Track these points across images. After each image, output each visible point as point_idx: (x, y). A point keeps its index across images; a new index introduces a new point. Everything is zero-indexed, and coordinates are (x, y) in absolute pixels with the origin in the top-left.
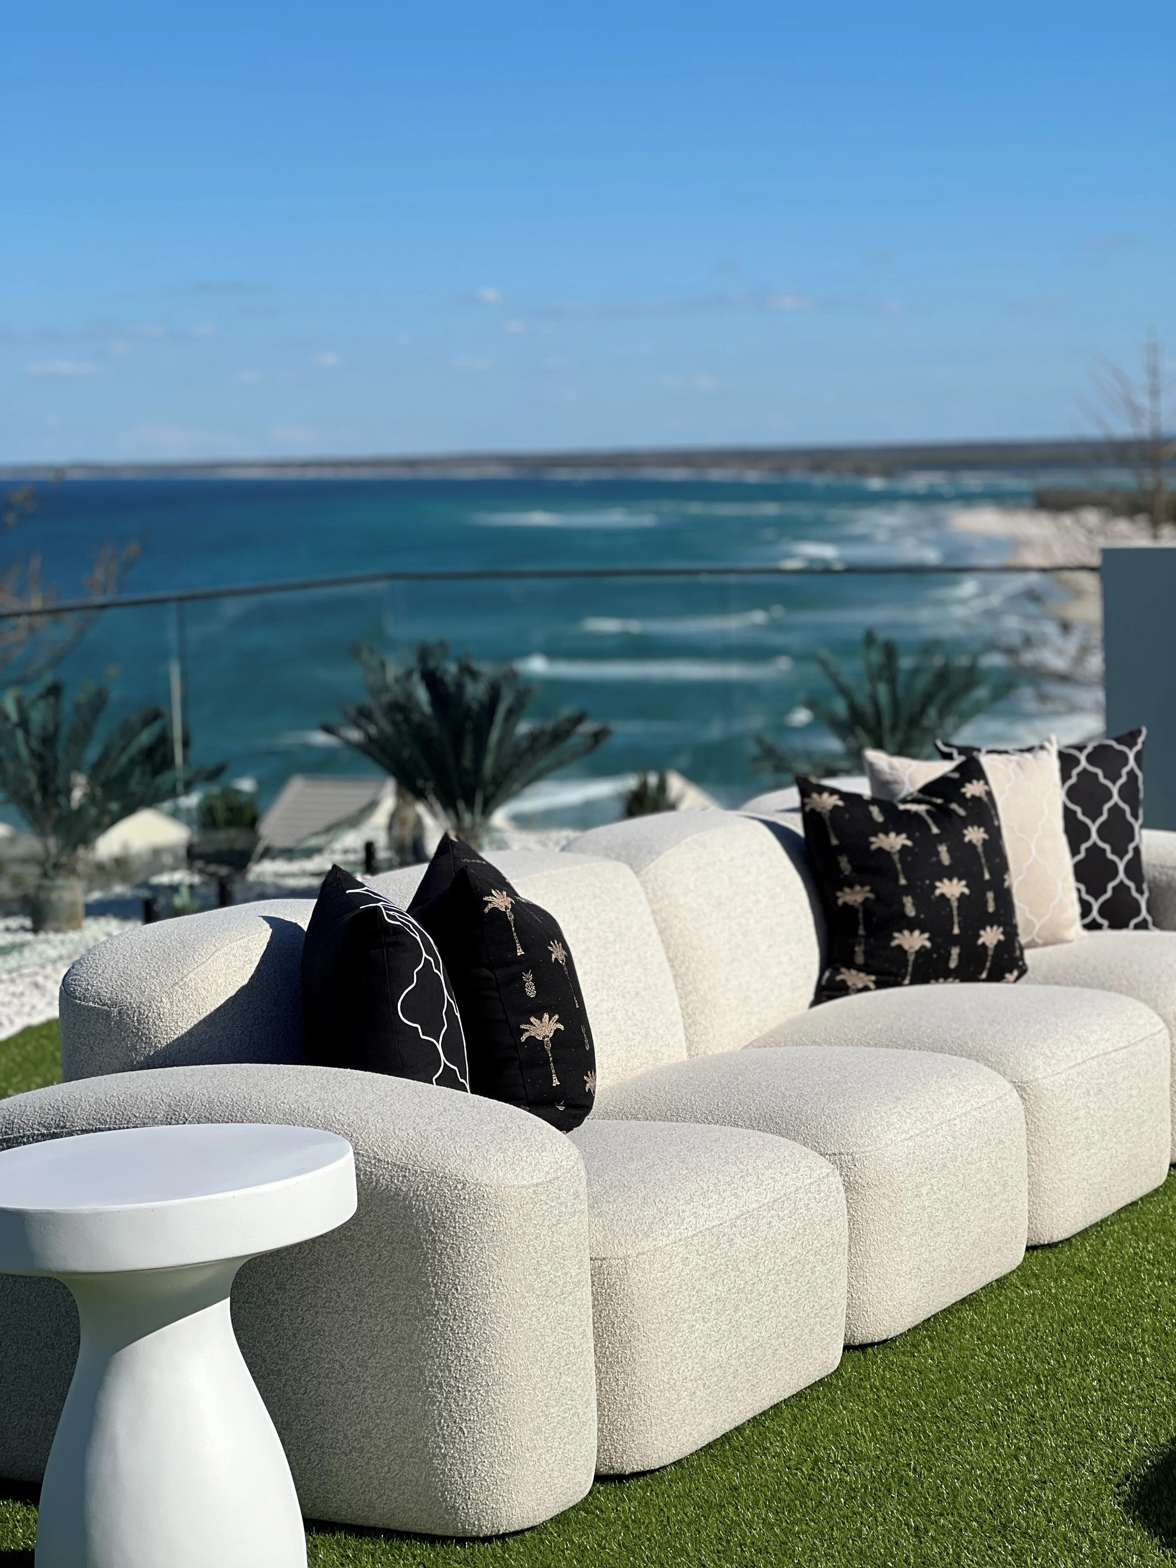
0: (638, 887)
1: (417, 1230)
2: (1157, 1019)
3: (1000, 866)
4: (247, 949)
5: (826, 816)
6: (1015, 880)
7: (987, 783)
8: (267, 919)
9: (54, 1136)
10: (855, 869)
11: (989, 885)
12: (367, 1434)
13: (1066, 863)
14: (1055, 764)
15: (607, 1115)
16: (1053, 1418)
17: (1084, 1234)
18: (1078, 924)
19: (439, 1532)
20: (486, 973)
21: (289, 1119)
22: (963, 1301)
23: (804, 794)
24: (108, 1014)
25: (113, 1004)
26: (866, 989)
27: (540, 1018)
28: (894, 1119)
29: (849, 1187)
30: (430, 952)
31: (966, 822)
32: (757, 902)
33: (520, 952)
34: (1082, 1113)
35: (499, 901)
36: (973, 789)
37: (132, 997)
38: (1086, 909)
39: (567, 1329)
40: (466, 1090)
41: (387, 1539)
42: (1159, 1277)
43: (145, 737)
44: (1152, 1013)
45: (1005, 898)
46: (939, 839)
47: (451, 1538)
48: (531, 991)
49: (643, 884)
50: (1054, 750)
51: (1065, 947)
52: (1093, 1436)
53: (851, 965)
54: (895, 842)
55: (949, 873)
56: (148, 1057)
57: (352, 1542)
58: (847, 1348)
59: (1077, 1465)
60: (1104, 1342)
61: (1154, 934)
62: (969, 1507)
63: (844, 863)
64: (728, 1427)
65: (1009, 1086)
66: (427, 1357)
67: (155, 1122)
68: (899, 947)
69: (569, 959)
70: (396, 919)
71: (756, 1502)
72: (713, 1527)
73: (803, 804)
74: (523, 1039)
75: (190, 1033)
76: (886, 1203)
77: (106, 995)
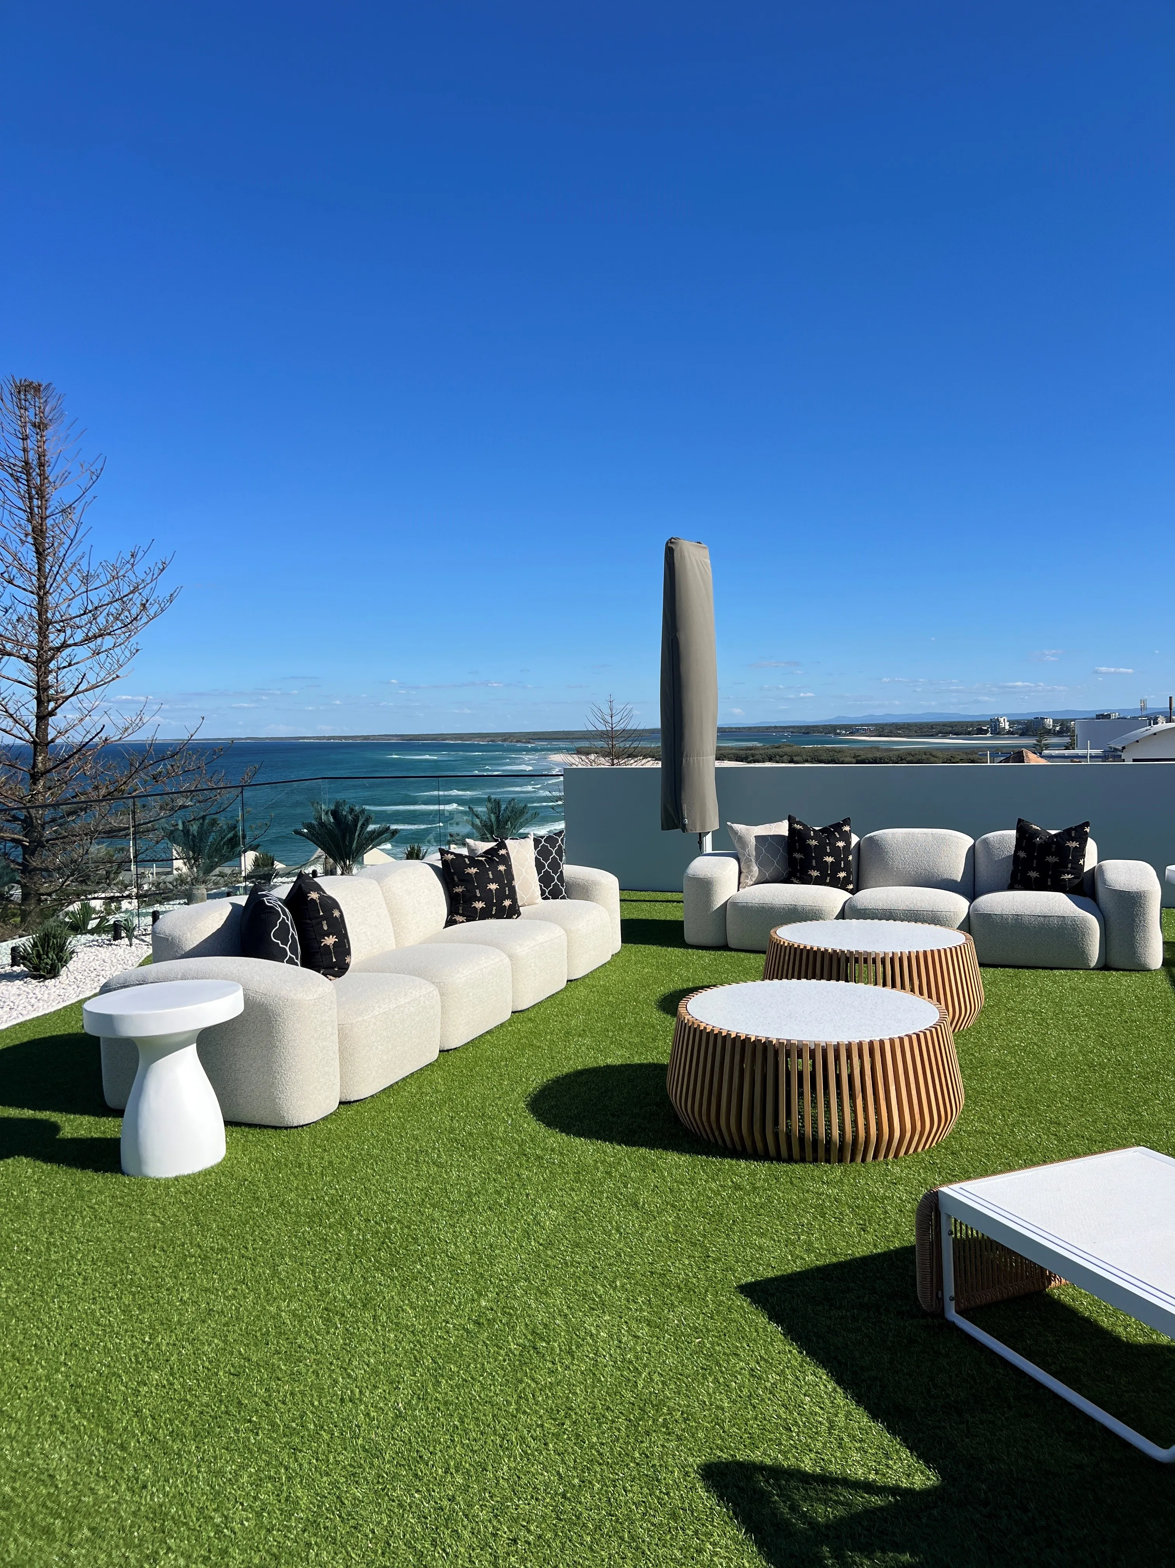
0: (379, 889)
1: (270, 1017)
2: (562, 930)
3: (511, 878)
4: (221, 914)
5: (449, 862)
6: (517, 883)
7: (507, 850)
8: (231, 903)
9: (141, 984)
10: (459, 880)
11: (506, 885)
12: (252, 1090)
13: (536, 877)
14: (532, 843)
15: (354, 971)
16: (508, 1075)
17: (534, 1006)
18: (540, 898)
19: (278, 1125)
20: (309, 921)
21: (225, 978)
22: (487, 1032)
23: (442, 855)
24: (168, 939)
25: (170, 936)
26: (463, 922)
27: (329, 937)
28: (460, 969)
29: (442, 994)
30: (285, 914)
31: (498, 864)
32: (423, 892)
33: (321, 914)
34: (533, 964)
35: (314, 895)
36: (502, 852)
37: (177, 933)
38: (543, 893)
39: (327, 1050)
40: (297, 965)
41: (260, 1128)
42: (556, 1021)
43: (230, 835)
44: (560, 928)
45: (513, 890)
46: (489, 870)
47: (282, 1127)
48: (325, 928)
49: (381, 887)
50: (532, 837)
51: (535, 906)
52: (521, 1080)
53: (458, 914)
54: (473, 871)
55: (493, 881)
56: (182, 955)
57: (247, 1129)
58: (440, 1051)
59: (513, 1090)
60: (532, 1045)
61: (568, 900)
62: (472, 1108)
63: (456, 878)
64: (392, 1083)
65: (505, 956)
66: (274, 1062)
67: (176, 979)
68: (475, 907)
69: (342, 915)
70: (271, 903)
71: (397, 1110)
72: (380, 1119)
73: (442, 858)
74: (322, 945)
75: (198, 945)
76: (456, 1000)
77: (167, 932)
